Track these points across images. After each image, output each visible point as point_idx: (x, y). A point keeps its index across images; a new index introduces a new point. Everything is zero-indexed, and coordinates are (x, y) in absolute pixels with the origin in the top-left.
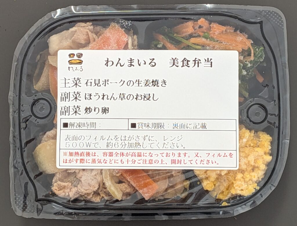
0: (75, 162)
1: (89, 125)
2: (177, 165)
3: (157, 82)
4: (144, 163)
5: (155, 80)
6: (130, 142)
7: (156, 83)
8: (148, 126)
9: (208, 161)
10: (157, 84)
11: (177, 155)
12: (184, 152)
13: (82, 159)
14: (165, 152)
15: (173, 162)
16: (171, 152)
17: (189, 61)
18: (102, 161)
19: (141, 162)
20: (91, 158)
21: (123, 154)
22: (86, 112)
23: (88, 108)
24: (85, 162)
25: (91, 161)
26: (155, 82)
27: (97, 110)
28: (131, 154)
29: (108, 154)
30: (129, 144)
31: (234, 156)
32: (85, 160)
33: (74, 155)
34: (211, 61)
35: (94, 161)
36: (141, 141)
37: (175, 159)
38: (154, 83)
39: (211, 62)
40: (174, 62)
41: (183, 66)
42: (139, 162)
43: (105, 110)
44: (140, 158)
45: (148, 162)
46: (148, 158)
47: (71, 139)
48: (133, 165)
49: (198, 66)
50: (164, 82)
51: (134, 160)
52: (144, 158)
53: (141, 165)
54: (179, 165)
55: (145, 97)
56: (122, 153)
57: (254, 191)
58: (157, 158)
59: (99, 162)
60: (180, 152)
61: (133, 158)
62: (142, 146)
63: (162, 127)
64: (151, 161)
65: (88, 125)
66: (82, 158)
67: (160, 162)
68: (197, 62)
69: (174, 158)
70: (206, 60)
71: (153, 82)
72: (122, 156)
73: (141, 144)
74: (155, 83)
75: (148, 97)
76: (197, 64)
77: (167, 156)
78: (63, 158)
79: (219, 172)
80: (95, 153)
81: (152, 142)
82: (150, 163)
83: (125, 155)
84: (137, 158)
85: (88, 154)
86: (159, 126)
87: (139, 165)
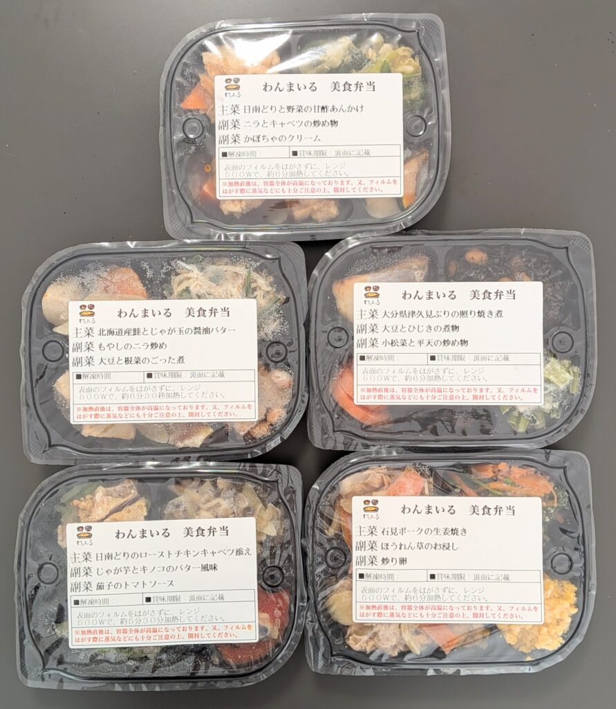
0: (372, 615)
1: (387, 577)
2: (479, 619)
4: (445, 617)
5: (454, 528)
6: (430, 594)
8: (448, 577)
9: (512, 615)
10: (457, 532)
11: (479, 608)
12: (486, 605)
13: (380, 613)
14: (467, 605)
15: (475, 615)
16: (472, 605)
17: (490, 509)
18: (401, 615)
19: (442, 615)
20: (389, 611)
22: (383, 562)
23: (385, 559)
24: (383, 616)
25: (389, 615)
27: (394, 560)
28: (431, 607)
29: (407, 607)
30: (429, 597)
31: (539, 610)
32: (383, 614)
33: (371, 609)
34: (513, 509)
35: (392, 615)
36: (441, 593)
37: (477, 613)
39: (514, 511)
40: (474, 510)
41: (484, 514)
42: (440, 616)
43: (403, 561)
44: (440, 612)
45: (449, 616)
46: (449, 612)
47: (367, 591)
48: (433, 619)
49: (500, 514)
50: (464, 530)
51: (434, 614)
52: (445, 611)
53: (442, 619)
54: (481, 619)
55: (444, 546)
56: (421, 606)
57: (560, 646)
58: (457, 612)
59: (397, 616)
60: (482, 605)
61: (434, 611)
62: (442, 598)
63: (463, 578)
64: (451, 615)
65: (385, 577)
66: (379, 611)
67: (461, 616)
68: (498, 510)
70: (508, 508)
71: (452, 530)
72: (421, 610)
74: (454, 531)
75: (447, 546)
76: (498, 512)
77: (468, 609)
78: (359, 611)
79: (523, 627)
80: (393, 606)
81: (453, 594)
82: (451, 617)
83: (425, 608)
84: (437, 612)
85: (386, 607)
86: (460, 578)
87: (439, 619)
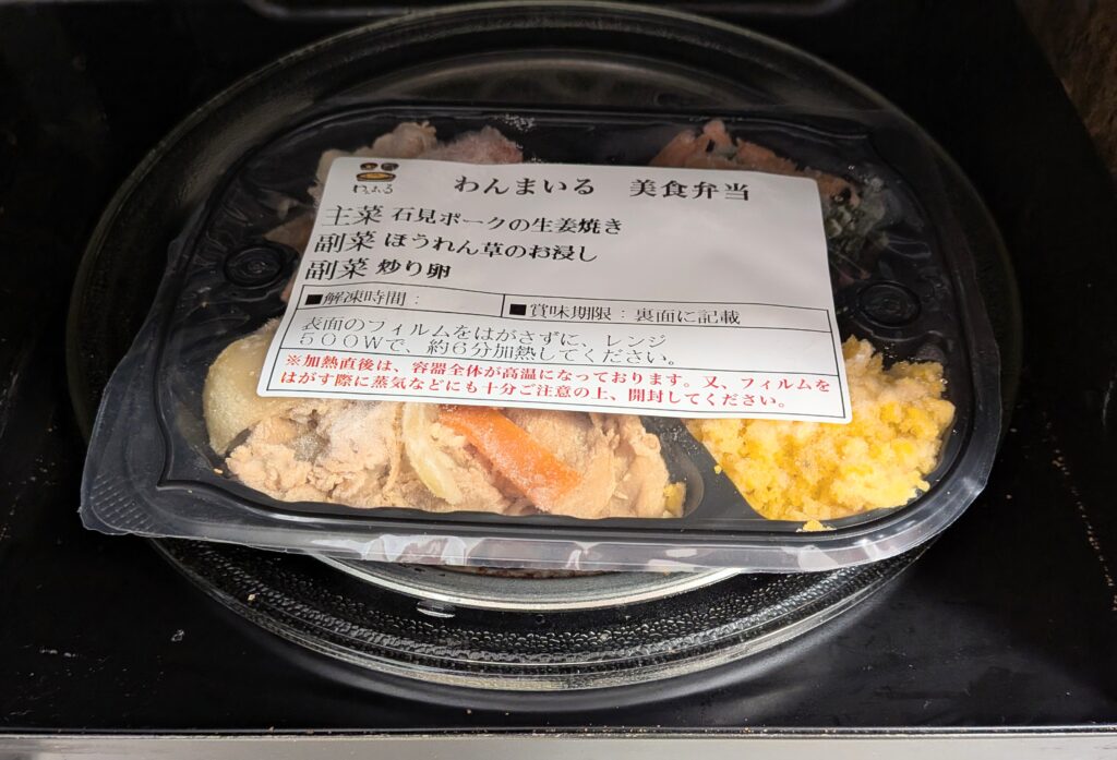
0: (318, 380)
1: (386, 298)
2: (646, 404)
3: (596, 224)
4: (543, 393)
6: (502, 344)
7: (592, 226)
8: (562, 312)
9: (751, 398)
10: (596, 227)
11: (648, 379)
12: (670, 373)
13: (344, 376)
14: (612, 371)
15: (636, 395)
16: (629, 373)
17: (685, 187)
18: (407, 383)
19: (534, 390)
20: (373, 374)
21: (476, 369)
22: (383, 268)
23: (389, 263)
24: (353, 383)
25: (370, 382)
26: (589, 224)
27: (415, 268)
28: (502, 371)
29: (429, 367)
30: (500, 349)
31: (834, 389)
32: (354, 379)
33: (320, 365)
34: (746, 189)
35: (381, 381)
36: (537, 344)
37: (641, 389)
38: (586, 226)
39: (746, 192)
40: (644, 187)
41: (668, 194)
42: (526, 391)
43: (438, 271)
44: (529, 382)
45: (555, 392)
46: (556, 383)
48: (506, 397)
49: (709, 196)
50: (616, 224)
51: (509, 387)
52: (544, 382)
53: (533, 397)
54: (655, 404)
55: (558, 252)
56: (474, 367)
57: (913, 495)
58: (583, 385)
59: (397, 385)
60: (658, 372)
61: (510, 380)
62: (538, 355)
63: (603, 316)
64: (564, 391)
65: (381, 298)
66: (345, 371)
67: (594, 393)
68: (705, 189)
69: (640, 387)
70: (730, 188)
71: (583, 223)
72: (472, 375)
73: (538, 351)
74: (588, 226)
75: (566, 252)
76: (705, 194)
77: (615, 380)
78: (284, 369)
79: (785, 429)
80: (388, 363)
82: (561, 395)
83: (484, 372)
84: (519, 383)
85: (367, 365)
86: (596, 314)
87: (526, 398)
